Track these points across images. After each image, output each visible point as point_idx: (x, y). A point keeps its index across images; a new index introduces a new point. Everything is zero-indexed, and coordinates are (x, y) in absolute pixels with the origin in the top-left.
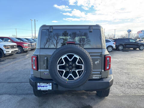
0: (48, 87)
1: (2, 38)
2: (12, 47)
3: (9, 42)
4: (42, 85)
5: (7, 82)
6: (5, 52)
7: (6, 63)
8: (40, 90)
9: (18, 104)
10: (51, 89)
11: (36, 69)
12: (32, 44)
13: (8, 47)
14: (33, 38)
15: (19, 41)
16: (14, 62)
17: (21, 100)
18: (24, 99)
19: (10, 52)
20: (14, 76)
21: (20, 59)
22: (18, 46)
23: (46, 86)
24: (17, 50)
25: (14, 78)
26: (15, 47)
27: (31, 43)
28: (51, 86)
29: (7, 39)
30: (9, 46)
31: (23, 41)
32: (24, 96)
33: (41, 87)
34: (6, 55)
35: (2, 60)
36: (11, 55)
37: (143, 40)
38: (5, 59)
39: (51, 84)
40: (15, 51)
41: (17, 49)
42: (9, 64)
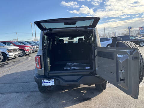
0: (52, 83)
1: (5, 43)
2: (15, 50)
3: (12, 46)
4: (46, 82)
5: (14, 82)
6: (8, 56)
7: (10, 66)
8: (45, 86)
9: (26, 100)
10: (54, 84)
11: (40, 68)
12: (34, 46)
13: (11, 51)
14: (34, 41)
15: (21, 44)
16: (18, 65)
17: (28, 97)
18: (31, 95)
19: (13, 56)
20: (19, 77)
21: (23, 61)
22: (20, 50)
23: (49, 82)
24: (19, 54)
25: (19, 78)
26: (17, 50)
27: (32, 46)
28: (54, 82)
29: (9, 43)
30: (12, 49)
31: (25, 44)
32: (30, 93)
33: (45, 83)
34: (10, 58)
35: (6, 63)
36: (14, 58)
37: (143, 37)
38: (9, 63)
39: (53, 80)
40: (18, 54)
41: (19, 52)
42: (13, 67)
